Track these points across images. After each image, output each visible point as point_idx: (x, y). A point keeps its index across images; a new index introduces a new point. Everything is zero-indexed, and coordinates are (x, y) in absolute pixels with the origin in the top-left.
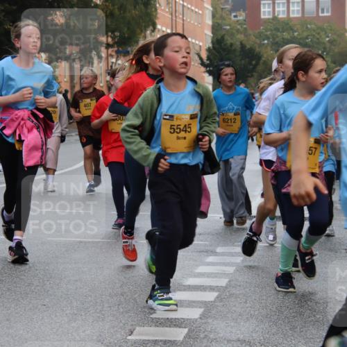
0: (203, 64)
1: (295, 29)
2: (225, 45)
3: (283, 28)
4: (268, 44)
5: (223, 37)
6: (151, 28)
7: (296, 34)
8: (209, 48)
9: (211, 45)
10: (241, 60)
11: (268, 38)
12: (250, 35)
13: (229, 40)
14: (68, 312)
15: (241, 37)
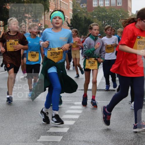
0: (69, 26)
1: (107, 11)
2: (78, 18)
3: (102, 11)
4: (96, 17)
5: (77, 14)
6: (47, 11)
7: (107, 13)
8: (71, 19)
9: (72, 18)
10: (85, 24)
11: (96, 15)
12: (88, 14)
13: (80, 16)
14: (12, 130)
15: (84, 14)
